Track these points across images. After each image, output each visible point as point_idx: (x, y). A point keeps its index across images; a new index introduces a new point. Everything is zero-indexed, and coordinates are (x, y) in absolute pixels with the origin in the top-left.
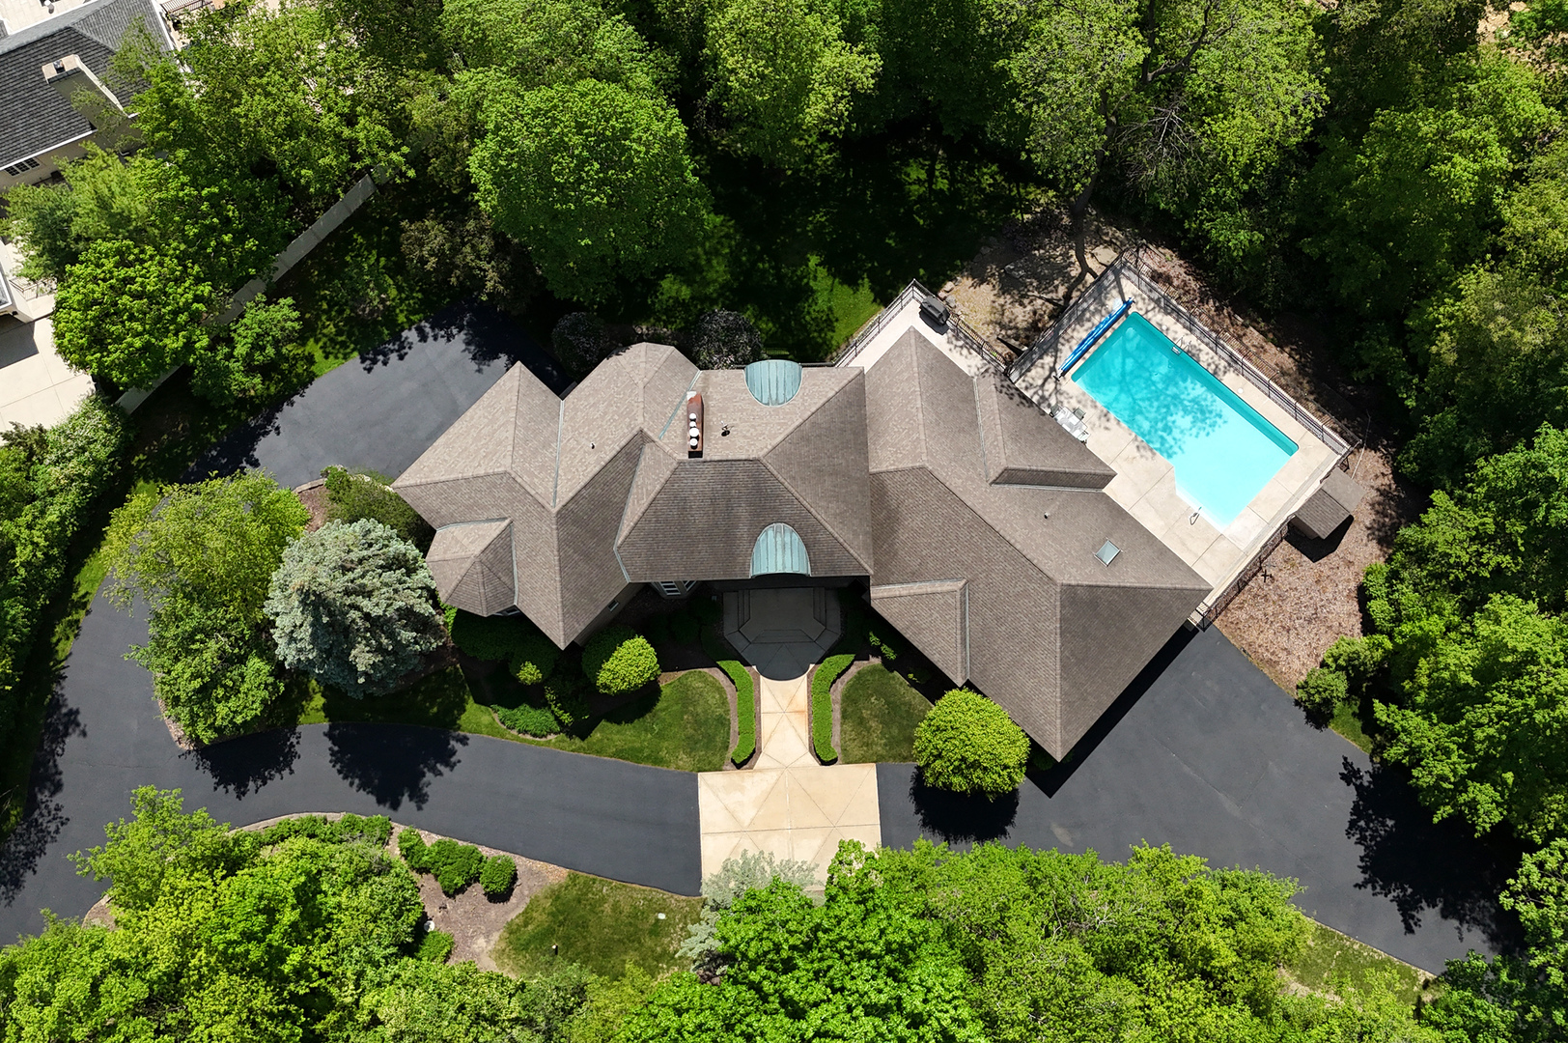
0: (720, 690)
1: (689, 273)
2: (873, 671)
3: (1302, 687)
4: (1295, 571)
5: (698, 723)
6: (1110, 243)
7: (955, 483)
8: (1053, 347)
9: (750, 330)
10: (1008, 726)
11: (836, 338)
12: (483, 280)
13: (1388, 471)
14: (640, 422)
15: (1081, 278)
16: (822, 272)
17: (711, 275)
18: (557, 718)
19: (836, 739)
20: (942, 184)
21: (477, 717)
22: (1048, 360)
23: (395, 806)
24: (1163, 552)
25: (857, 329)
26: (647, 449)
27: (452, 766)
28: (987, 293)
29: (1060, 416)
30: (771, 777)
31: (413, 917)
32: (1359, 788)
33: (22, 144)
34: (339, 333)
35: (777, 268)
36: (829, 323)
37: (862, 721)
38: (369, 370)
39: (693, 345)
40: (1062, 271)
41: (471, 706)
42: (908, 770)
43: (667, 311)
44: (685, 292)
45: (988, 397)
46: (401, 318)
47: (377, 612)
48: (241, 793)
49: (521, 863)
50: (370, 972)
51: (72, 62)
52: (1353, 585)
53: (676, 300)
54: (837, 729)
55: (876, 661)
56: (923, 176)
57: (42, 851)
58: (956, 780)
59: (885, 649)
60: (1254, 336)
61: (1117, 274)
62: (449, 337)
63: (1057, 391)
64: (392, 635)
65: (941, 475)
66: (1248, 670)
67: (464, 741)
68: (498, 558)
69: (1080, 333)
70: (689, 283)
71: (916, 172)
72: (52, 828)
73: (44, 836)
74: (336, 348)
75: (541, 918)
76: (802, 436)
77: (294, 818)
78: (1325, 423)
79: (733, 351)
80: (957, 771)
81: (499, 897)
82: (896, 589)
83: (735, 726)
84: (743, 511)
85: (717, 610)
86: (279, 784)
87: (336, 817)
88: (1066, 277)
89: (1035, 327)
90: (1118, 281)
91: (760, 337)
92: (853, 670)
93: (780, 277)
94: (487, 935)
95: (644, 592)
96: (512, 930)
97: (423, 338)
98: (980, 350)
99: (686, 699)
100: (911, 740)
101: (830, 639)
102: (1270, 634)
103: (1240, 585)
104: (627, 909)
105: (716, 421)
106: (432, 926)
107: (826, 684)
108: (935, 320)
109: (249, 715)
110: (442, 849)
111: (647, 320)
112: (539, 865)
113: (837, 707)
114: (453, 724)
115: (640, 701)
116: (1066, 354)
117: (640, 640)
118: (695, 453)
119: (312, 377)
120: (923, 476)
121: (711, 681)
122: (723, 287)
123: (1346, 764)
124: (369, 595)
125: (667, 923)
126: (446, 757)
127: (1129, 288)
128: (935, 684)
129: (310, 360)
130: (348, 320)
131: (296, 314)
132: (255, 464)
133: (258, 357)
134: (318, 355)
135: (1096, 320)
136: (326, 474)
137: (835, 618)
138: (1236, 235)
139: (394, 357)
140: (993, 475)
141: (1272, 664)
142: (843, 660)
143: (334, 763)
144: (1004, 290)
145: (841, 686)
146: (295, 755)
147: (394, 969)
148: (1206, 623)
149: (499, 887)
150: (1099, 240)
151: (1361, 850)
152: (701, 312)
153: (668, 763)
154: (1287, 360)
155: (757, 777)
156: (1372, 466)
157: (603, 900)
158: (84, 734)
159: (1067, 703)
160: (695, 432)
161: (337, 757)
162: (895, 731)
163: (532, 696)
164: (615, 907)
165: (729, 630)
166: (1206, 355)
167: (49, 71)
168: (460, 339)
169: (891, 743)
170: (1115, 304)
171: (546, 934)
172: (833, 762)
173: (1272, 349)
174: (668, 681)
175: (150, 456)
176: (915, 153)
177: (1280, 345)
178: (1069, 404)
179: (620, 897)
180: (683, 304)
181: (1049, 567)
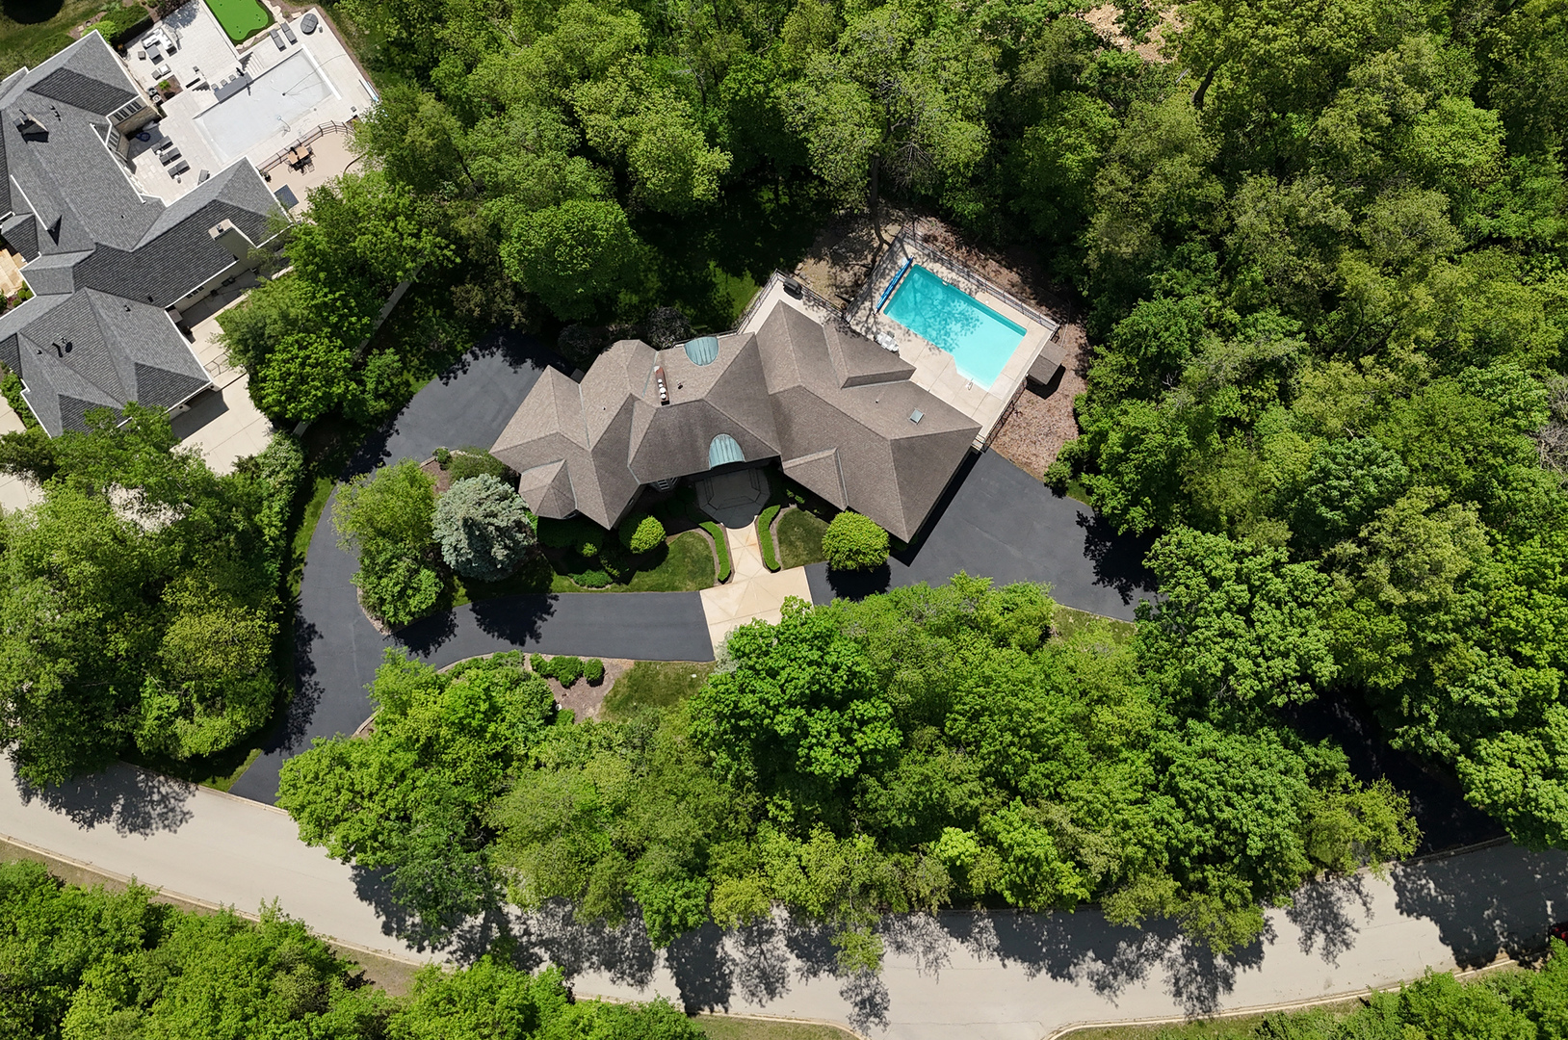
0: (704, 540)
1: (636, 287)
2: (793, 512)
3: (1047, 475)
4: (1035, 407)
5: (694, 562)
6: (896, 221)
7: (820, 393)
8: (869, 295)
9: (681, 317)
10: (875, 528)
11: (735, 312)
12: (512, 318)
13: (1083, 335)
14: (630, 389)
15: (880, 247)
16: (719, 271)
17: (649, 285)
18: (610, 574)
19: (778, 556)
20: (785, 200)
21: (560, 582)
22: (867, 304)
23: (522, 644)
24: (950, 410)
25: (747, 304)
26: (636, 404)
27: (552, 614)
28: (824, 266)
29: (879, 338)
30: (743, 586)
31: (549, 701)
32: (1089, 528)
33: (195, 278)
34: (422, 364)
35: (690, 274)
36: (729, 303)
37: (791, 543)
38: (446, 384)
39: (647, 333)
40: (868, 244)
41: (556, 577)
42: (824, 565)
43: (625, 313)
44: (635, 299)
45: (832, 336)
46: (459, 347)
47: (503, 524)
48: (427, 654)
49: (605, 662)
50: (531, 737)
51: (227, 224)
52: (1070, 409)
53: (630, 305)
54: (777, 550)
55: (794, 507)
56: (772, 196)
57: (313, 710)
58: (849, 563)
59: (798, 498)
60: (992, 265)
61: (901, 241)
62: (492, 354)
63: (876, 322)
64: (511, 538)
65: (810, 388)
66: (1016, 470)
67: (556, 598)
68: (562, 483)
69: (885, 284)
70: (636, 292)
71: (767, 195)
72: (316, 695)
73: (311, 702)
74: (422, 374)
75: (623, 690)
76: (725, 381)
77: (463, 661)
78: (1042, 313)
79: (673, 332)
80: (849, 558)
81: (596, 682)
82: (797, 461)
83: (716, 560)
84: (699, 431)
85: (694, 494)
86: (449, 644)
87: (490, 657)
88: (871, 249)
89: (857, 284)
90: (902, 246)
91: (687, 320)
92: (781, 514)
93: (692, 278)
94: (594, 706)
95: (647, 489)
96: (608, 701)
97: (476, 358)
98: (824, 305)
99: (684, 550)
100: (820, 548)
101: (764, 499)
102: (1024, 447)
103: (1002, 421)
104: (673, 676)
105: (674, 381)
106: (560, 707)
107: (766, 526)
108: (794, 291)
109: (430, 602)
110: (558, 662)
111: (614, 321)
112: (615, 661)
113: (775, 538)
114: (547, 590)
115: (656, 556)
116: (878, 298)
117: (652, 518)
118: (665, 402)
119: (411, 395)
120: (800, 390)
121: (698, 536)
122: (658, 291)
123: (1079, 515)
124: (495, 516)
125: (698, 679)
126: (547, 610)
127: (910, 250)
128: (828, 512)
129: (407, 384)
130: (425, 354)
131: (397, 357)
132: (389, 455)
133: (381, 389)
134: (412, 380)
135: (893, 274)
136: (436, 454)
137: (765, 486)
138: (969, 207)
139: (460, 373)
140: (842, 383)
141: (1028, 464)
142: (775, 509)
143: (480, 626)
144: (834, 264)
145: (775, 525)
146: (455, 625)
147: (544, 732)
148: (985, 448)
149: (596, 676)
150: (889, 220)
151: (1094, 563)
152: (648, 311)
153: (681, 589)
154: (1015, 277)
155: (735, 587)
156: (1073, 334)
157: (658, 673)
158: (321, 637)
159: (906, 508)
160: (663, 390)
161: (480, 622)
162: (812, 545)
163: (592, 564)
164: (666, 675)
165: (703, 505)
166: (964, 284)
167: (214, 233)
168: (499, 354)
169: (811, 553)
170: (903, 262)
171: (628, 699)
172: (779, 569)
173: (1004, 271)
174: (670, 541)
175: (320, 462)
176: (764, 182)
177: (1010, 268)
178: (884, 330)
179: (668, 670)
180: (635, 306)
181: (882, 432)
